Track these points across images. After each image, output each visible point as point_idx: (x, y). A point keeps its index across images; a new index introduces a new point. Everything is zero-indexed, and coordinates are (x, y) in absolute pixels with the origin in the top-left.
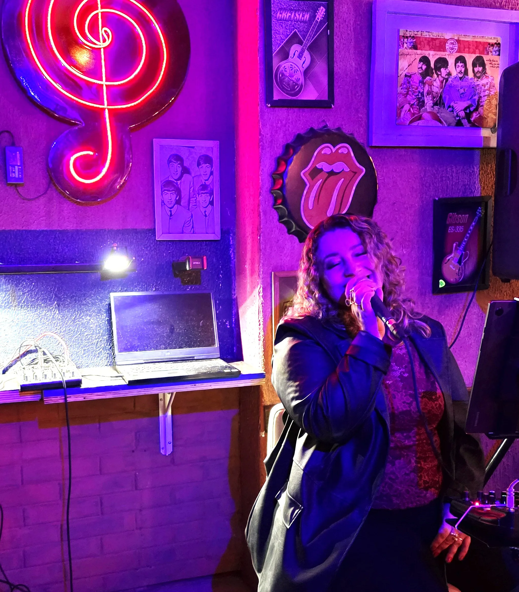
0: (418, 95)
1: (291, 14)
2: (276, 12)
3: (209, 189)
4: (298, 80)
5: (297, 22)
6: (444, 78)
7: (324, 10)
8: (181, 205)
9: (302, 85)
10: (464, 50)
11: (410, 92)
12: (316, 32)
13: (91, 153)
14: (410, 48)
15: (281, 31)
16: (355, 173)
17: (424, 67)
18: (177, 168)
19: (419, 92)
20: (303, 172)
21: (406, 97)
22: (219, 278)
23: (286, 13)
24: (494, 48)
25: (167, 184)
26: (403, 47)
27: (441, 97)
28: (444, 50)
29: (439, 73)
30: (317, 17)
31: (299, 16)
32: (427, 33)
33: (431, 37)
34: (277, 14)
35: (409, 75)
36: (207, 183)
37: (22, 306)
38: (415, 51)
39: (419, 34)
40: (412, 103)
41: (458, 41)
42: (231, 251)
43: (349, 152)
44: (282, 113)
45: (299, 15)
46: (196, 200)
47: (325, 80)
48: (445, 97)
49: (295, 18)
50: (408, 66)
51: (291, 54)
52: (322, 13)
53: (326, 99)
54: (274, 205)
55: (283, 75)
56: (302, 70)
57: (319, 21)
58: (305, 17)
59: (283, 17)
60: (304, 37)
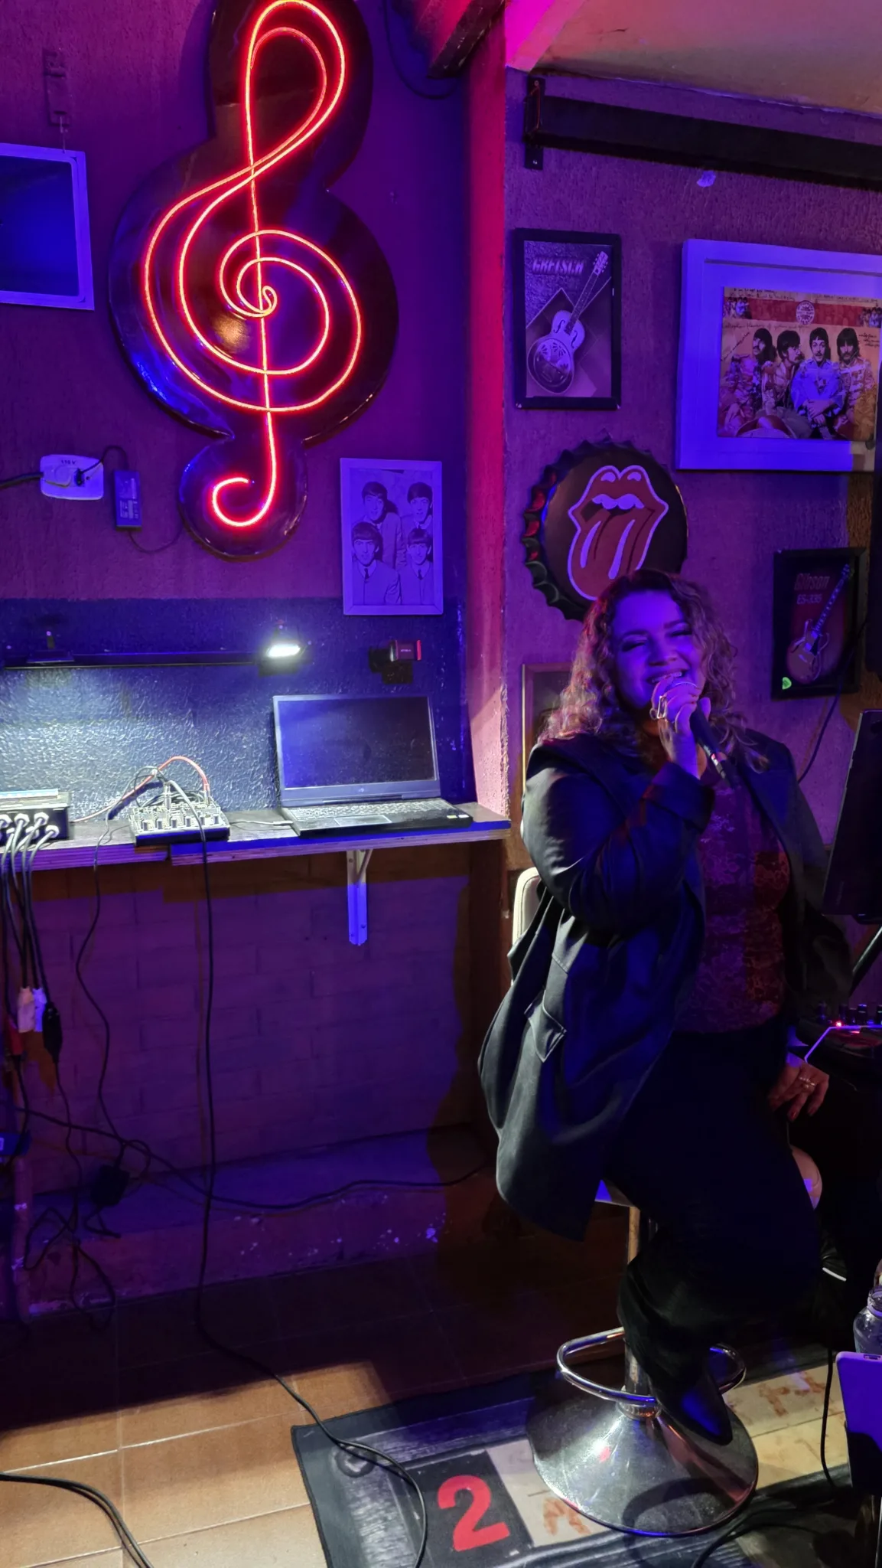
0: (752, 390)
1: (556, 264)
2: (531, 261)
3: (426, 536)
4: (566, 367)
5: (564, 276)
6: (793, 364)
7: (606, 257)
8: (382, 561)
9: (570, 377)
10: (825, 319)
11: (740, 386)
12: (594, 292)
13: (245, 481)
14: (741, 317)
15: (540, 291)
16: (653, 510)
17: (762, 346)
18: (376, 504)
19: (754, 385)
20: (572, 508)
21: (733, 392)
22: (439, 673)
23: (547, 262)
24: (873, 316)
25: (362, 529)
26: (729, 313)
27: (788, 392)
28: (793, 319)
29: (785, 355)
30: (596, 268)
31: (567, 267)
32: (768, 294)
33: (774, 298)
34: (532, 263)
35: (738, 358)
36: (424, 527)
37: (138, 715)
38: (748, 321)
39: (754, 295)
40: (743, 402)
41: (816, 306)
42: (459, 633)
43: (643, 478)
44: (540, 417)
45: (568, 265)
46: (405, 553)
47: (606, 369)
48: (795, 393)
49: (562, 270)
50: (738, 345)
51: (554, 327)
52: (604, 262)
53: (608, 394)
54: (526, 560)
55: (541, 358)
56: (572, 351)
57: (598, 274)
58: (577, 269)
59: (542, 268)
60: (575, 299)
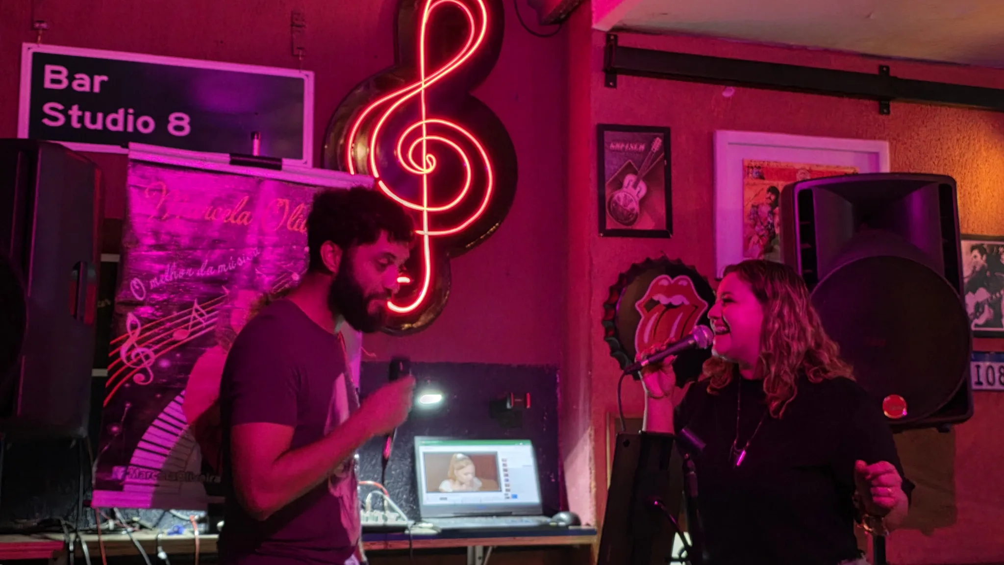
0: (767, 226)
1: (626, 145)
4: (633, 209)
5: (632, 152)
7: (661, 141)
9: (637, 216)
11: (759, 223)
12: (651, 164)
13: (408, 280)
14: (757, 178)
15: (614, 162)
16: (697, 308)
17: (773, 197)
19: (769, 223)
20: (639, 302)
21: (753, 228)
22: (542, 420)
23: (620, 144)
26: (748, 177)
30: (653, 147)
32: (775, 164)
33: (780, 167)
34: (610, 145)
35: (757, 205)
38: (761, 181)
39: (765, 165)
40: (761, 233)
41: (810, 171)
42: (558, 391)
44: (615, 241)
45: (634, 147)
47: (663, 212)
49: (630, 148)
50: (756, 196)
51: (626, 183)
52: (659, 144)
53: (665, 229)
54: (606, 337)
55: (616, 204)
56: (637, 199)
57: (655, 151)
58: (640, 148)
59: (616, 148)
